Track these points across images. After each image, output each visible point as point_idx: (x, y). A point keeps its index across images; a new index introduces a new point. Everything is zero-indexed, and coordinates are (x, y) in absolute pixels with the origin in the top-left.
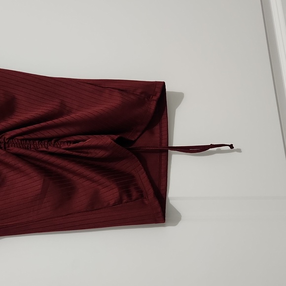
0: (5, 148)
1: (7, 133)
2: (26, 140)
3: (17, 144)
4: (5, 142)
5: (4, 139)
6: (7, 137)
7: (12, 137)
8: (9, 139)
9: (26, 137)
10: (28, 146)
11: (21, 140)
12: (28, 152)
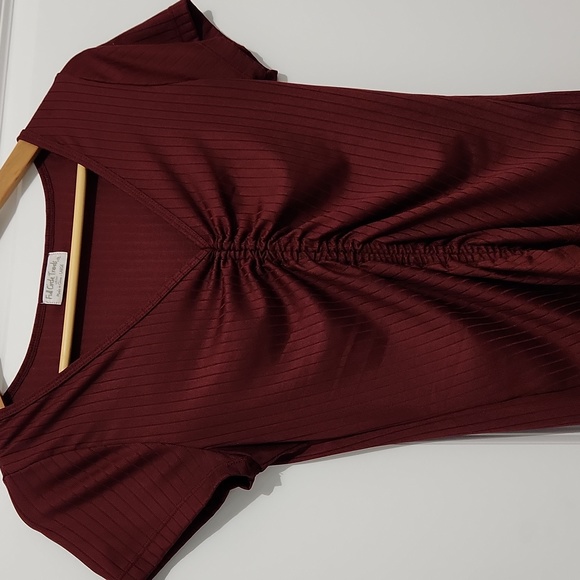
0: (356, 262)
1: (358, 230)
2: (398, 243)
3: (379, 253)
4: (355, 250)
5: (353, 244)
6: (360, 239)
7: (369, 240)
8: (364, 243)
9: (398, 236)
10: (403, 258)
11: (388, 244)
12: (406, 272)
